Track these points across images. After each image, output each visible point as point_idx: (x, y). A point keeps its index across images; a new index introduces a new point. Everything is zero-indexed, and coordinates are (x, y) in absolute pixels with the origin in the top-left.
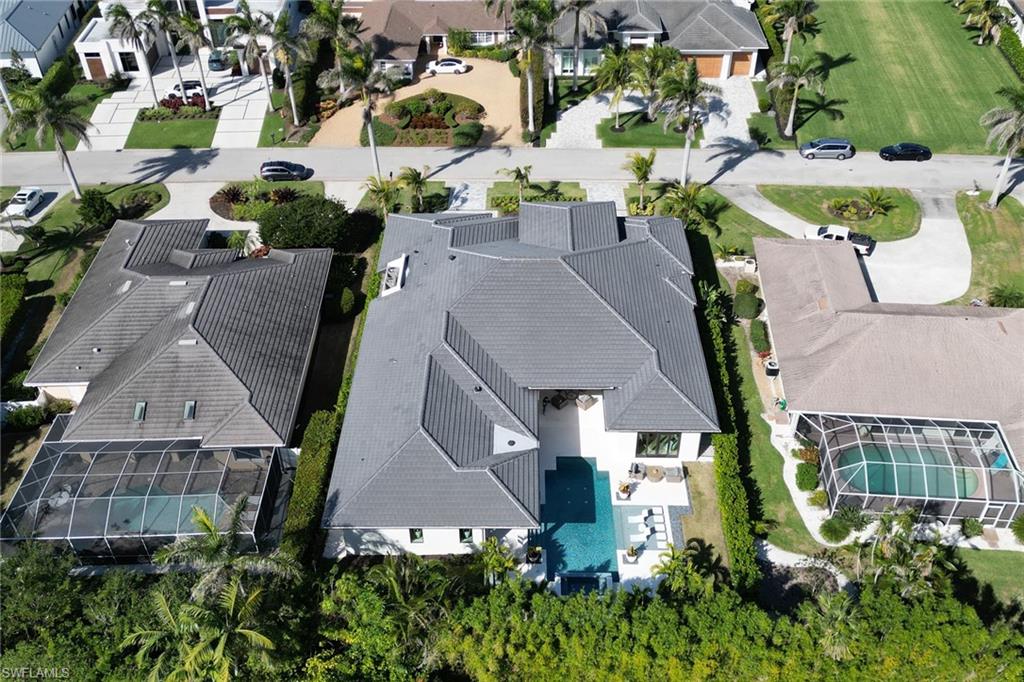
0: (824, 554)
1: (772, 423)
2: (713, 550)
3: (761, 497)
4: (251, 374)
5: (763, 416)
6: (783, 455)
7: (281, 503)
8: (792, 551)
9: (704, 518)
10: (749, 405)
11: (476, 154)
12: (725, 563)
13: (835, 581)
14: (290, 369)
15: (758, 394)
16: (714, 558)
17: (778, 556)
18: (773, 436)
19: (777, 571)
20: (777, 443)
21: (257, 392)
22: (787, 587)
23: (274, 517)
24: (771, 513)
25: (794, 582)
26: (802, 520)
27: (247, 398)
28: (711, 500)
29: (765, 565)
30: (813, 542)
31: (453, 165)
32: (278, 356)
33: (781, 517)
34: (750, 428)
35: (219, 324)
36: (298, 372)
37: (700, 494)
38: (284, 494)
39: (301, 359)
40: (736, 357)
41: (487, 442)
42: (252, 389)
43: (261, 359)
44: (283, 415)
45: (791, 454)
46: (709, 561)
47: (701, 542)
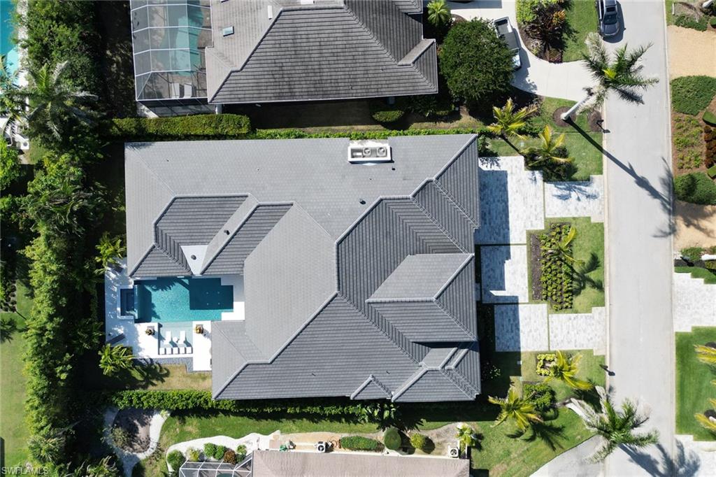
0: (160, 449)
1: (271, 436)
2: (160, 382)
3: (203, 418)
4: (258, 65)
5: (278, 432)
6: (241, 439)
7: (191, 109)
8: (162, 430)
9: (184, 379)
10: (288, 424)
11: (657, 201)
12: (151, 388)
13: (140, 452)
14: (278, 91)
15: (299, 432)
16: (154, 382)
17: (158, 421)
18: (259, 435)
19: (147, 418)
20: (253, 437)
21: (244, 74)
22: (136, 422)
23: (180, 108)
24: (190, 422)
25: (139, 427)
26: (185, 441)
27: (235, 69)
28: (199, 385)
29: (151, 411)
30: (168, 445)
31: (633, 179)
32: (286, 79)
33: (189, 428)
34: (265, 421)
35: (295, 29)
36: (279, 97)
37: (204, 379)
38: (199, 110)
39: (293, 96)
40: (340, 421)
41: (188, 241)
42: (244, 70)
43: (277, 69)
44: (233, 96)
45: (242, 444)
46: (153, 378)
47: (167, 375)
